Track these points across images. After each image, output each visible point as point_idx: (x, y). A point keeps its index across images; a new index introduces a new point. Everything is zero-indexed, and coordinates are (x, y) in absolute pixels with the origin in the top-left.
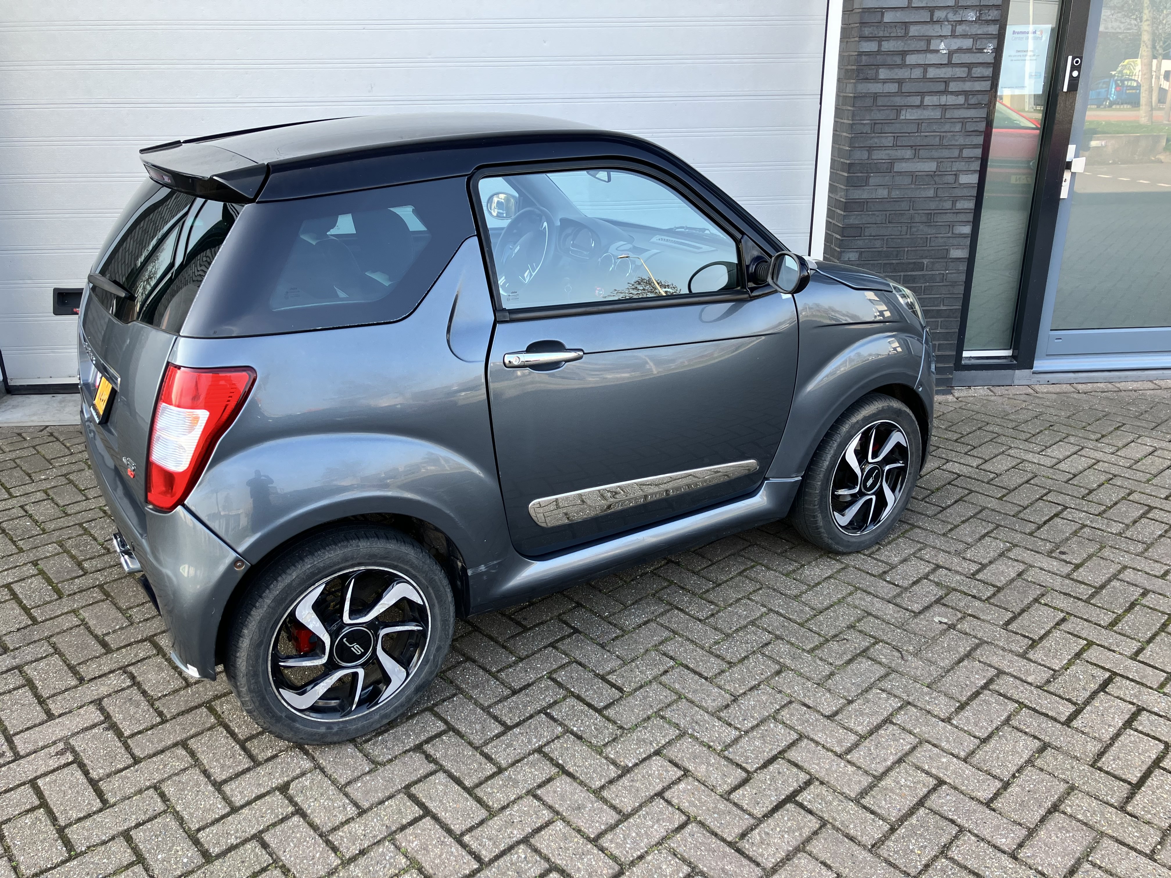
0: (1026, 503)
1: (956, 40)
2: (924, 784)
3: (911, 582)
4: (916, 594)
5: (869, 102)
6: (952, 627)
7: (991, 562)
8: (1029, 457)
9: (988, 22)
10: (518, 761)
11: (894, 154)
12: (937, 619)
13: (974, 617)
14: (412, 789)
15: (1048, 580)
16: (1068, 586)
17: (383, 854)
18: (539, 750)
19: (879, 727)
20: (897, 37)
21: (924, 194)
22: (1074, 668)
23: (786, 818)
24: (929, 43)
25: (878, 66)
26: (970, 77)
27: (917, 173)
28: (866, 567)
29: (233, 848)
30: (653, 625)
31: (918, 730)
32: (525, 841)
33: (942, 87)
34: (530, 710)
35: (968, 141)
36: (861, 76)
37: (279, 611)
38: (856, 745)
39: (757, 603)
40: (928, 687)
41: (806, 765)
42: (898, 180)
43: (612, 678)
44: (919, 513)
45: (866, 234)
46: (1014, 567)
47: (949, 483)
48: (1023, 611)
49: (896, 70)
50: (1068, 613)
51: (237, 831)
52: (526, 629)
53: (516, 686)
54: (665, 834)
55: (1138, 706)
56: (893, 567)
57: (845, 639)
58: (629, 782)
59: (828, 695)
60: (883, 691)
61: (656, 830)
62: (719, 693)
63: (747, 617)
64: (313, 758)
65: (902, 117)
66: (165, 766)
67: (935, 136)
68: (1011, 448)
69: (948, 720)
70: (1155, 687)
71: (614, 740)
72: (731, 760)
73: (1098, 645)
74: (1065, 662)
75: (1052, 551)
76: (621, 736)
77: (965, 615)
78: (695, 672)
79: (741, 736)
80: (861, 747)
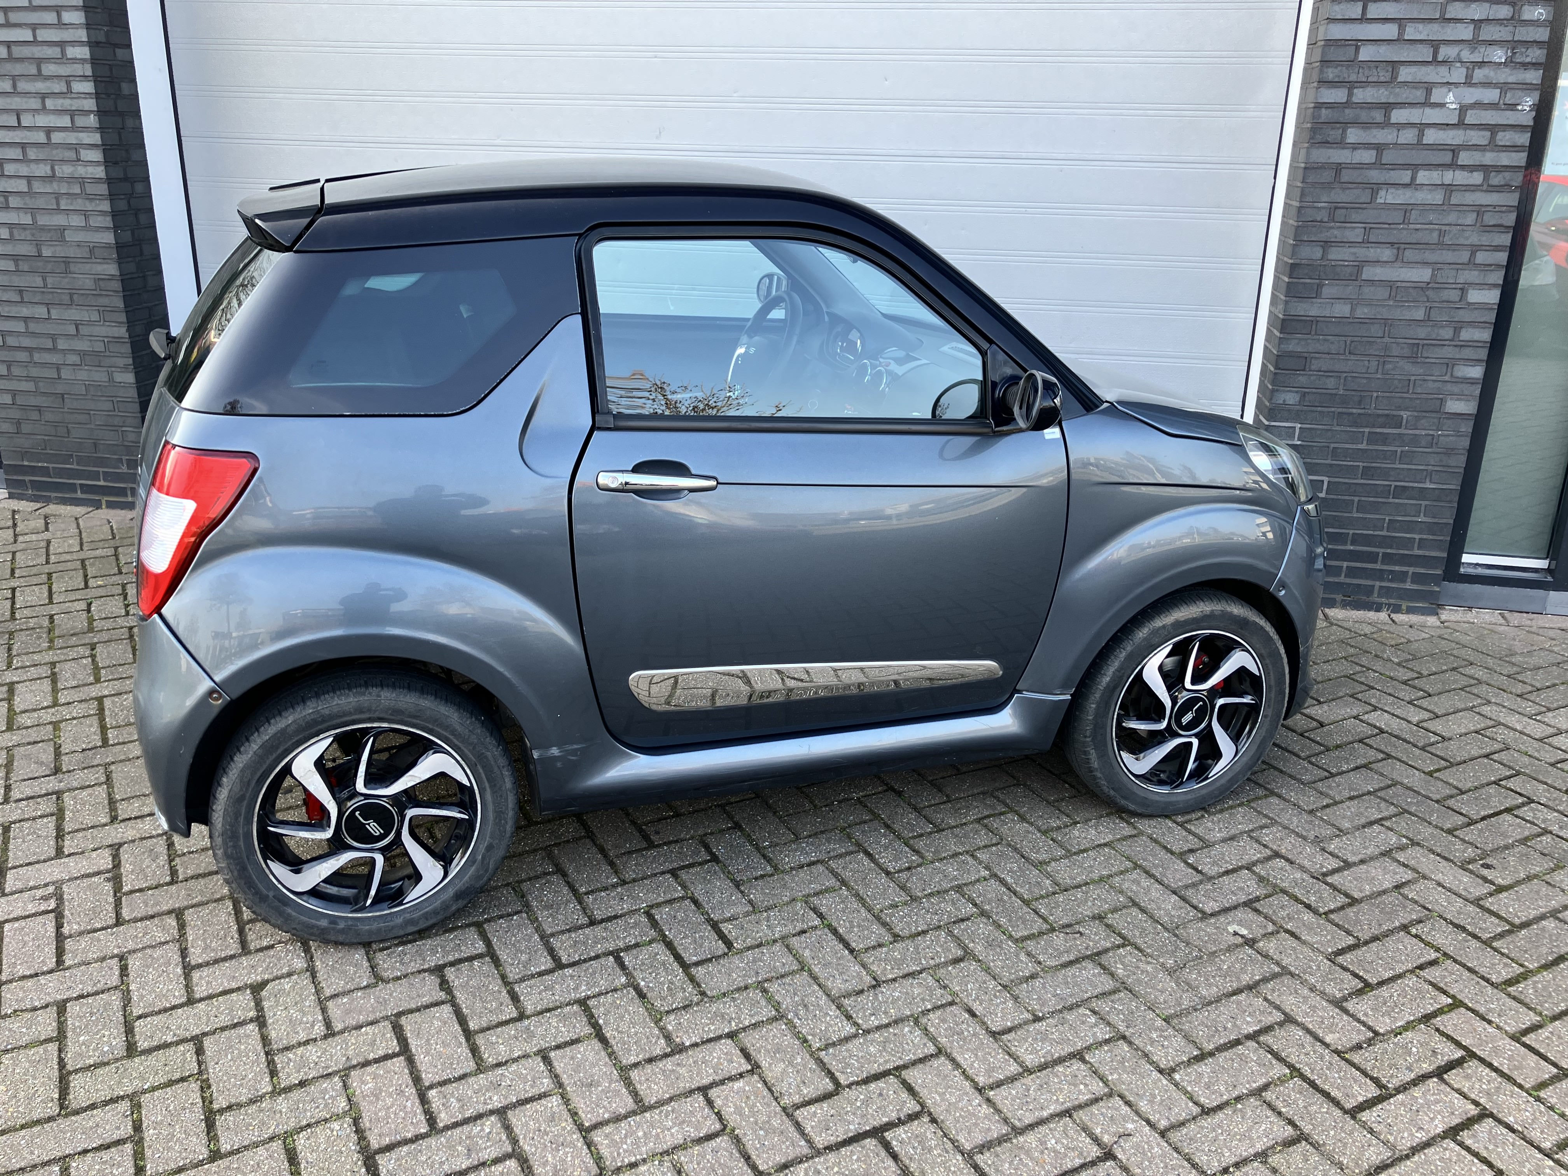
0: (1469, 785)
1: (1471, 90)
2: (1081, 1154)
3: (1222, 870)
4: (1221, 888)
5: (1327, 176)
6: (1250, 943)
7: (1362, 862)
8: (1513, 720)
9: (1525, 66)
10: (549, 1010)
11: (1363, 253)
12: (1231, 929)
13: (1292, 934)
14: (403, 1018)
15: (1439, 900)
16: (1469, 915)
17: (325, 1091)
18: (582, 1002)
19: (1060, 1061)
20: (1378, 83)
21: (1408, 315)
22: (1409, 1034)
23: (855, 1157)
24: (1429, 92)
25: (1345, 125)
26: (1493, 146)
27: (1399, 284)
28: (1168, 839)
29: (166, 1046)
30: (821, 868)
31: (1115, 1076)
32: (501, 1113)
33: (1447, 158)
34: (599, 948)
35: (1485, 239)
36: (1319, 138)
37: (268, 762)
38: (1012, 1079)
39: (980, 863)
40: (1164, 1020)
41: (923, 1093)
42: (1368, 292)
43: (726, 928)
44: (1291, 776)
45: (1313, 367)
46: (1396, 873)
47: (1361, 741)
48: (1375, 939)
49: (1375, 132)
50: (1445, 954)
51: (179, 1028)
52: (651, 845)
53: (598, 915)
54: (681, 1142)
55: (1485, 1108)
56: (1207, 845)
57: (1079, 932)
58: (673, 1065)
59: (1010, 1004)
60: (1094, 1012)
61: (672, 1135)
62: (858, 974)
63: (955, 878)
64: (312, 957)
65: (1379, 201)
66: (145, 934)
67: (1432, 230)
68: (1489, 702)
69: (1168, 1072)
70: (1527, 1086)
71: (685, 1008)
72: (824, 1064)
73: (1469, 1009)
74: (1400, 1024)
75: (1472, 861)
76: (697, 1004)
77: (1280, 929)
78: (842, 940)
79: (856, 1036)
80: (1017, 1084)
